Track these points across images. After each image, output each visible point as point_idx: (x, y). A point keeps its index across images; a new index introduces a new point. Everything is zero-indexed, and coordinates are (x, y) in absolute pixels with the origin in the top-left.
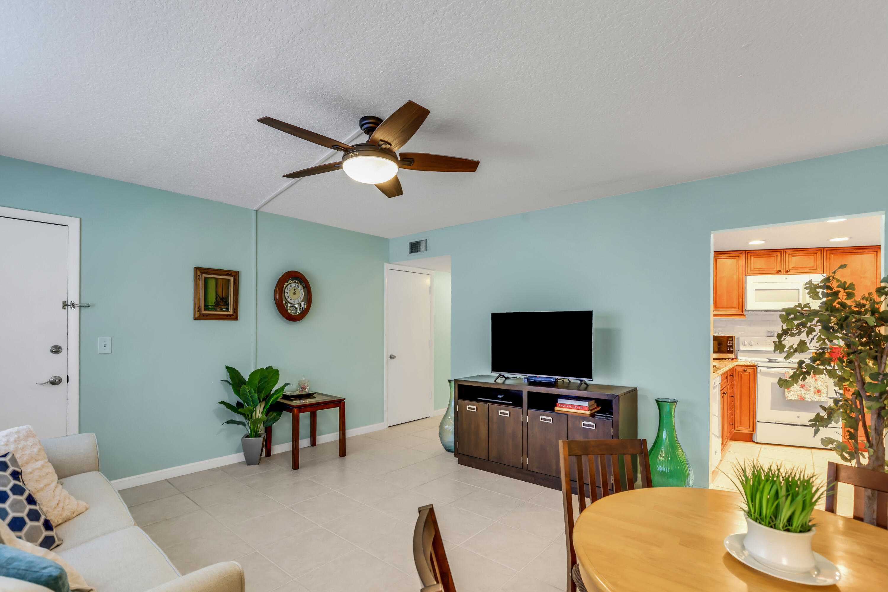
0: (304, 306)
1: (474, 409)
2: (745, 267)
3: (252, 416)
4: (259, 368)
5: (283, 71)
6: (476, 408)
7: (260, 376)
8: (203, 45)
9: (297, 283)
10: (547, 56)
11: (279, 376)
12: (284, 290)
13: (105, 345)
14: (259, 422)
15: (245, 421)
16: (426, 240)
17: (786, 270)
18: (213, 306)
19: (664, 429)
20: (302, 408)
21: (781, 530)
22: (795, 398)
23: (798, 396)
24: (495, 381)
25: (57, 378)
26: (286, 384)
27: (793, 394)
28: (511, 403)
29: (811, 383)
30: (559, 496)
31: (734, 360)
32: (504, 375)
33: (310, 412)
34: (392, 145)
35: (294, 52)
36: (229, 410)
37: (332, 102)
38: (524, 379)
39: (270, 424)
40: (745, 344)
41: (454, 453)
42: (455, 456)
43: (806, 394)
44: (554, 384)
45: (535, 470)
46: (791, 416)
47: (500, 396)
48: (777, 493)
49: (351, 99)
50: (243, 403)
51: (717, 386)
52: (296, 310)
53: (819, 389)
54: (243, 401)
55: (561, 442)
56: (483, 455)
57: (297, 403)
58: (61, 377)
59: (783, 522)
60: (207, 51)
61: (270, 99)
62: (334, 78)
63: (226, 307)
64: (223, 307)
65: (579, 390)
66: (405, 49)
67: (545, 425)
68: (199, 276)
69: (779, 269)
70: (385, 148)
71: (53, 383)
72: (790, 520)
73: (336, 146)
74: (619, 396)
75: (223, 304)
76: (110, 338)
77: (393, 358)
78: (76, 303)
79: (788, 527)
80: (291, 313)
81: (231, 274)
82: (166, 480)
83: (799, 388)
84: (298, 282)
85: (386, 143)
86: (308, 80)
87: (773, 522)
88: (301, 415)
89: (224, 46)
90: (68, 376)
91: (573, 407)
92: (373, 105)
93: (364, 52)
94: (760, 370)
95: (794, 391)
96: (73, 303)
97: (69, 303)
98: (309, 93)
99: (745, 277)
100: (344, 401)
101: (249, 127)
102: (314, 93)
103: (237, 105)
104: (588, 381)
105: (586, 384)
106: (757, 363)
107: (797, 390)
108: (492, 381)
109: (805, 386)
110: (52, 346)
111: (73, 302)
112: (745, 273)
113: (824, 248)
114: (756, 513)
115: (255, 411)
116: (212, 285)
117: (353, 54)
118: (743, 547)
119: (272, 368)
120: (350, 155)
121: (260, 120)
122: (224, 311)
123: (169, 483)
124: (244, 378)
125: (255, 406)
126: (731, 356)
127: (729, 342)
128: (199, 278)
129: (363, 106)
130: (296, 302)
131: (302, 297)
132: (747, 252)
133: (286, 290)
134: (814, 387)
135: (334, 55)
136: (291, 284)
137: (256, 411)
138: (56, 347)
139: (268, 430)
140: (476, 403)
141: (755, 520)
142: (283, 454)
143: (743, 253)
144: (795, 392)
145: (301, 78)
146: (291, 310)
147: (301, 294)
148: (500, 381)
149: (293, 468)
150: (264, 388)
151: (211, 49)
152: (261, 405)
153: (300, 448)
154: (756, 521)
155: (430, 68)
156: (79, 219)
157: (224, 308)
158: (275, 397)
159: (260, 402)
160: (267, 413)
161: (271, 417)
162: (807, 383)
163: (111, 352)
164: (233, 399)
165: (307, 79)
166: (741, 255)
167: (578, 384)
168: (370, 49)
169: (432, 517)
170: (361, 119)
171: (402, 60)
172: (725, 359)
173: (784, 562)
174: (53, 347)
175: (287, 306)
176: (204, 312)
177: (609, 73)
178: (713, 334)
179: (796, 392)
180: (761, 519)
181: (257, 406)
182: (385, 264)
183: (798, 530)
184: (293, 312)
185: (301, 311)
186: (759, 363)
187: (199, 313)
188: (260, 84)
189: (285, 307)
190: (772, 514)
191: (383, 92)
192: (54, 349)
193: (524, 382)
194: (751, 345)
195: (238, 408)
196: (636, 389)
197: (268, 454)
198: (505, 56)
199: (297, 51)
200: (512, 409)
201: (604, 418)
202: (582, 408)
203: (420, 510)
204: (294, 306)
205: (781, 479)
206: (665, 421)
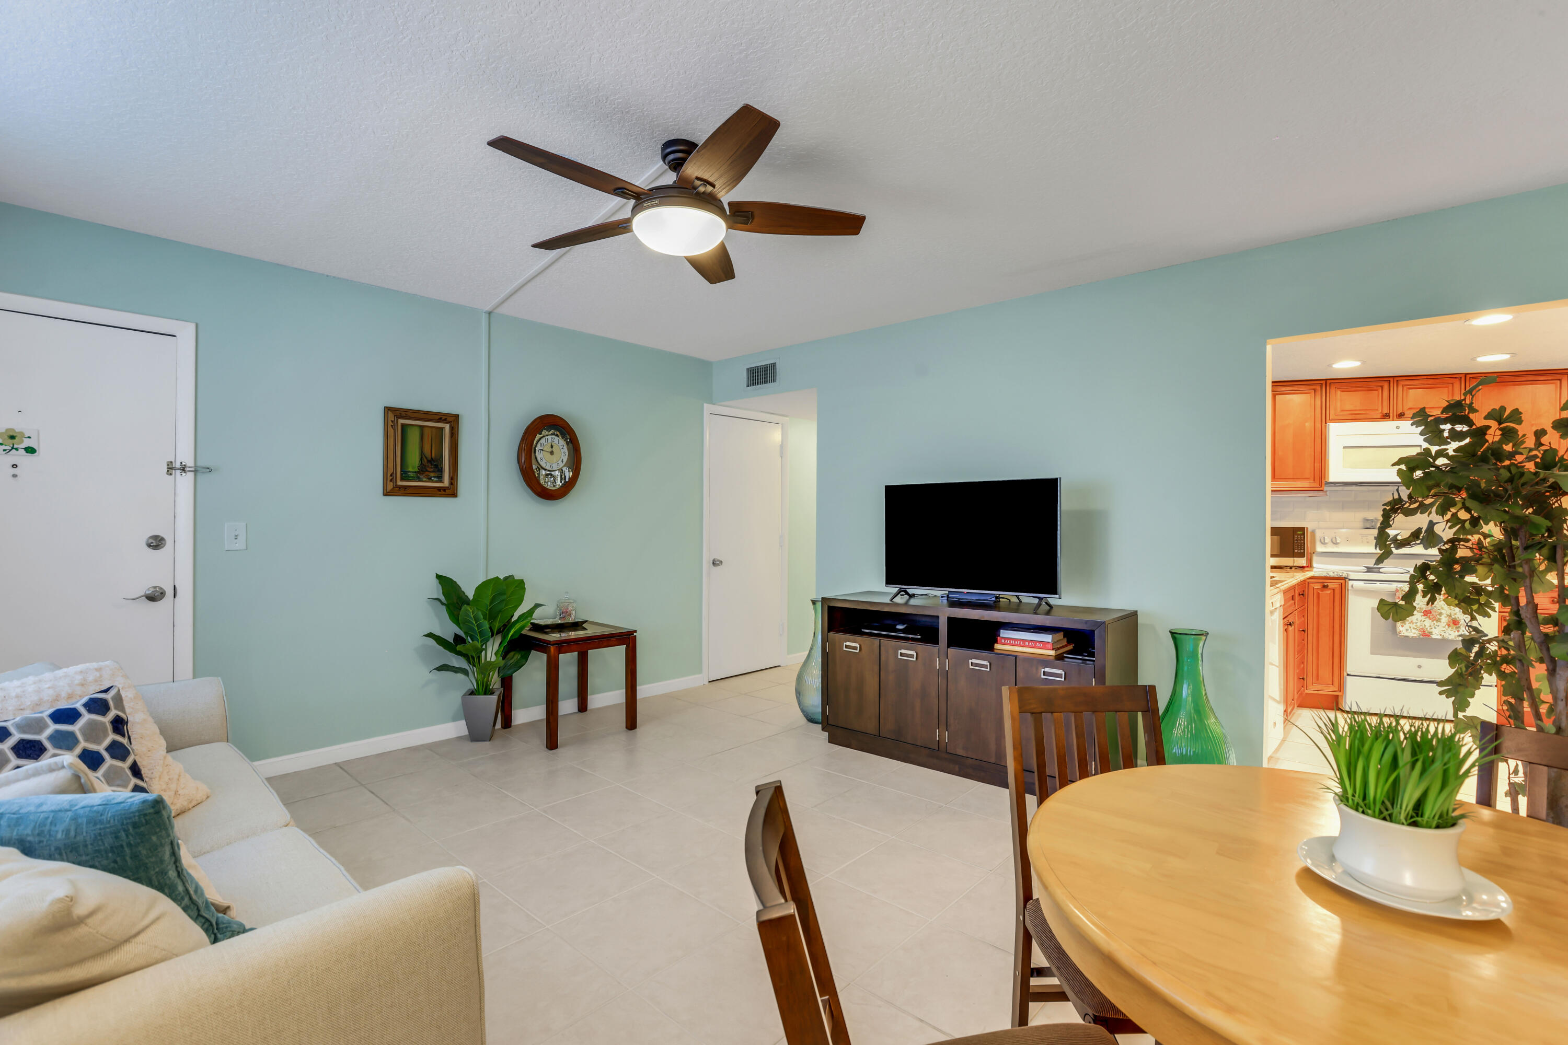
0: (569, 474)
1: (855, 648)
2: (1325, 408)
3: (479, 658)
4: (491, 576)
5: (530, 59)
6: (858, 646)
7: (492, 590)
8: (396, 12)
9: (557, 435)
10: (983, 23)
11: (525, 591)
12: (534, 446)
13: (237, 536)
14: (491, 669)
15: (467, 666)
16: (775, 363)
17: (1399, 413)
18: (415, 472)
19: (1185, 682)
20: (564, 646)
21: (1403, 824)
22: (1413, 633)
23: (1420, 630)
24: (891, 600)
25: (158, 590)
26: (537, 606)
27: (1410, 628)
28: (919, 637)
29: (1442, 608)
30: (1003, 797)
31: (1306, 569)
32: (907, 590)
33: (576, 653)
34: (716, 187)
35: (548, 24)
36: (441, 648)
37: (615, 114)
38: (942, 597)
39: (509, 672)
40: (1326, 542)
41: (821, 725)
42: (823, 729)
43: (1433, 627)
44: (992, 604)
45: (960, 752)
46: (1407, 665)
47: (900, 627)
48: (1395, 759)
49: (647, 109)
50: (465, 638)
51: (1276, 609)
52: (555, 481)
53: (1455, 618)
54: (465, 633)
55: (1005, 690)
56: (870, 726)
57: (555, 636)
58: (164, 588)
59: (1405, 810)
60: (401, 22)
61: (510, 109)
62: (617, 70)
63: (436, 475)
64: (432, 475)
65: (1036, 613)
66: (738, 15)
67: (977, 675)
68: (392, 421)
69: (1385, 411)
70: (704, 193)
71: (152, 598)
72: (1418, 807)
73: (620, 188)
74: (1106, 624)
75: (432, 470)
76: (245, 524)
77: (718, 565)
78: (188, 465)
79: (1415, 819)
80: (546, 486)
81: (446, 419)
82: (336, 763)
83: (1422, 616)
84: (558, 433)
85: (707, 182)
86: (573, 73)
87: (1387, 810)
88: (562, 657)
89: (430, 14)
90: (176, 586)
91: (1027, 643)
92: (684, 119)
93: (668, 22)
94: (1352, 586)
95: (1412, 621)
96: (184, 465)
97: (178, 465)
98: (576, 99)
99: (1325, 426)
100: (635, 634)
101: (474, 161)
102: (584, 97)
103: (454, 122)
104: (1053, 600)
105: (1047, 603)
106: (1347, 574)
107: (1417, 619)
108: (887, 600)
109: (1431, 613)
110: (149, 536)
111: (184, 463)
112: (1325, 420)
113: (1466, 374)
114: (1357, 795)
115: (484, 649)
116: (414, 438)
117: (649, 24)
118: (1333, 858)
119: (514, 578)
120: (645, 205)
121: (492, 144)
122: (433, 481)
123: (341, 768)
124: (466, 594)
125: (485, 642)
126: (1302, 562)
127: (1298, 538)
128: (392, 425)
129: (667, 121)
130: (555, 467)
131: (565, 459)
132: (1329, 382)
133: (538, 447)
134: (1448, 615)
135: (616, 27)
136: (547, 437)
137: (486, 650)
138: (155, 537)
139: (507, 683)
140: (859, 638)
141: (1355, 808)
142: (532, 725)
143: (1322, 384)
144: (1413, 624)
145: (561, 70)
146: (547, 481)
147: (563, 454)
148: (898, 600)
149: (547, 747)
150: (500, 611)
151: (409, 19)
152: (494, 639)
153: (559, 715)
154: (1357, 810)
155: (780, 50)
156: (195, 324)
157: (434, 477)
158: (518, 626)
159: (492, 635)
160: (505, 653)
161: (511, 661)
162: (1435, 608)
163: (245, 548)
164: (449, 630)
165: (571, 73)
166: (1318, 388)
167: (1035, 606)
168: (677, 15)
169: (779, 803)
170: (663, 145)
171: (733, 35)
172: (1291, 568)
173: (1408, 879)
174: (152, 537)
175: (539, 474)
176: (400, 483)
177: (1090, 54)
178: (1269, 524)
179: (1416, 623)
180: (1365, 805)
181: (487, 642)
182: (705, 405)
183: (1434, 824)
184: (549, 483)
185: (563, 482)
186: (1350, 573)
187: (392, 483)
188: (493, 83)
189: (537, 475)
190: (1384, 797)
191: (701, 94)
192: (153, 541)
193: (942, 601)
194: (1336, 544)
195: (455, 645)
196: (1134, 614)
197: (507, 723)
198: (910, 24)
199: (554, 22)
200: (921, 647)
201: (1080, 661)
202: (1041, 645)
203: (758, 789)
204: (551, 475)
205: (1402, 736)
206: (1186, 668)
